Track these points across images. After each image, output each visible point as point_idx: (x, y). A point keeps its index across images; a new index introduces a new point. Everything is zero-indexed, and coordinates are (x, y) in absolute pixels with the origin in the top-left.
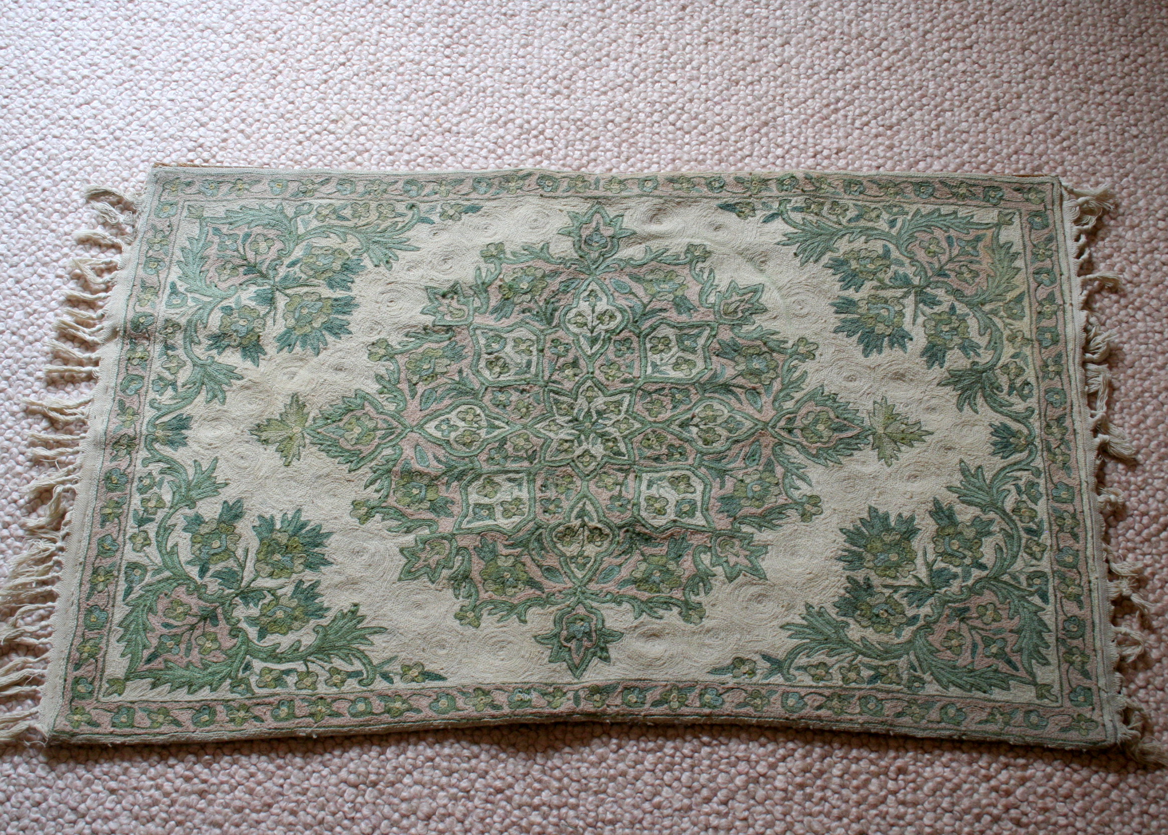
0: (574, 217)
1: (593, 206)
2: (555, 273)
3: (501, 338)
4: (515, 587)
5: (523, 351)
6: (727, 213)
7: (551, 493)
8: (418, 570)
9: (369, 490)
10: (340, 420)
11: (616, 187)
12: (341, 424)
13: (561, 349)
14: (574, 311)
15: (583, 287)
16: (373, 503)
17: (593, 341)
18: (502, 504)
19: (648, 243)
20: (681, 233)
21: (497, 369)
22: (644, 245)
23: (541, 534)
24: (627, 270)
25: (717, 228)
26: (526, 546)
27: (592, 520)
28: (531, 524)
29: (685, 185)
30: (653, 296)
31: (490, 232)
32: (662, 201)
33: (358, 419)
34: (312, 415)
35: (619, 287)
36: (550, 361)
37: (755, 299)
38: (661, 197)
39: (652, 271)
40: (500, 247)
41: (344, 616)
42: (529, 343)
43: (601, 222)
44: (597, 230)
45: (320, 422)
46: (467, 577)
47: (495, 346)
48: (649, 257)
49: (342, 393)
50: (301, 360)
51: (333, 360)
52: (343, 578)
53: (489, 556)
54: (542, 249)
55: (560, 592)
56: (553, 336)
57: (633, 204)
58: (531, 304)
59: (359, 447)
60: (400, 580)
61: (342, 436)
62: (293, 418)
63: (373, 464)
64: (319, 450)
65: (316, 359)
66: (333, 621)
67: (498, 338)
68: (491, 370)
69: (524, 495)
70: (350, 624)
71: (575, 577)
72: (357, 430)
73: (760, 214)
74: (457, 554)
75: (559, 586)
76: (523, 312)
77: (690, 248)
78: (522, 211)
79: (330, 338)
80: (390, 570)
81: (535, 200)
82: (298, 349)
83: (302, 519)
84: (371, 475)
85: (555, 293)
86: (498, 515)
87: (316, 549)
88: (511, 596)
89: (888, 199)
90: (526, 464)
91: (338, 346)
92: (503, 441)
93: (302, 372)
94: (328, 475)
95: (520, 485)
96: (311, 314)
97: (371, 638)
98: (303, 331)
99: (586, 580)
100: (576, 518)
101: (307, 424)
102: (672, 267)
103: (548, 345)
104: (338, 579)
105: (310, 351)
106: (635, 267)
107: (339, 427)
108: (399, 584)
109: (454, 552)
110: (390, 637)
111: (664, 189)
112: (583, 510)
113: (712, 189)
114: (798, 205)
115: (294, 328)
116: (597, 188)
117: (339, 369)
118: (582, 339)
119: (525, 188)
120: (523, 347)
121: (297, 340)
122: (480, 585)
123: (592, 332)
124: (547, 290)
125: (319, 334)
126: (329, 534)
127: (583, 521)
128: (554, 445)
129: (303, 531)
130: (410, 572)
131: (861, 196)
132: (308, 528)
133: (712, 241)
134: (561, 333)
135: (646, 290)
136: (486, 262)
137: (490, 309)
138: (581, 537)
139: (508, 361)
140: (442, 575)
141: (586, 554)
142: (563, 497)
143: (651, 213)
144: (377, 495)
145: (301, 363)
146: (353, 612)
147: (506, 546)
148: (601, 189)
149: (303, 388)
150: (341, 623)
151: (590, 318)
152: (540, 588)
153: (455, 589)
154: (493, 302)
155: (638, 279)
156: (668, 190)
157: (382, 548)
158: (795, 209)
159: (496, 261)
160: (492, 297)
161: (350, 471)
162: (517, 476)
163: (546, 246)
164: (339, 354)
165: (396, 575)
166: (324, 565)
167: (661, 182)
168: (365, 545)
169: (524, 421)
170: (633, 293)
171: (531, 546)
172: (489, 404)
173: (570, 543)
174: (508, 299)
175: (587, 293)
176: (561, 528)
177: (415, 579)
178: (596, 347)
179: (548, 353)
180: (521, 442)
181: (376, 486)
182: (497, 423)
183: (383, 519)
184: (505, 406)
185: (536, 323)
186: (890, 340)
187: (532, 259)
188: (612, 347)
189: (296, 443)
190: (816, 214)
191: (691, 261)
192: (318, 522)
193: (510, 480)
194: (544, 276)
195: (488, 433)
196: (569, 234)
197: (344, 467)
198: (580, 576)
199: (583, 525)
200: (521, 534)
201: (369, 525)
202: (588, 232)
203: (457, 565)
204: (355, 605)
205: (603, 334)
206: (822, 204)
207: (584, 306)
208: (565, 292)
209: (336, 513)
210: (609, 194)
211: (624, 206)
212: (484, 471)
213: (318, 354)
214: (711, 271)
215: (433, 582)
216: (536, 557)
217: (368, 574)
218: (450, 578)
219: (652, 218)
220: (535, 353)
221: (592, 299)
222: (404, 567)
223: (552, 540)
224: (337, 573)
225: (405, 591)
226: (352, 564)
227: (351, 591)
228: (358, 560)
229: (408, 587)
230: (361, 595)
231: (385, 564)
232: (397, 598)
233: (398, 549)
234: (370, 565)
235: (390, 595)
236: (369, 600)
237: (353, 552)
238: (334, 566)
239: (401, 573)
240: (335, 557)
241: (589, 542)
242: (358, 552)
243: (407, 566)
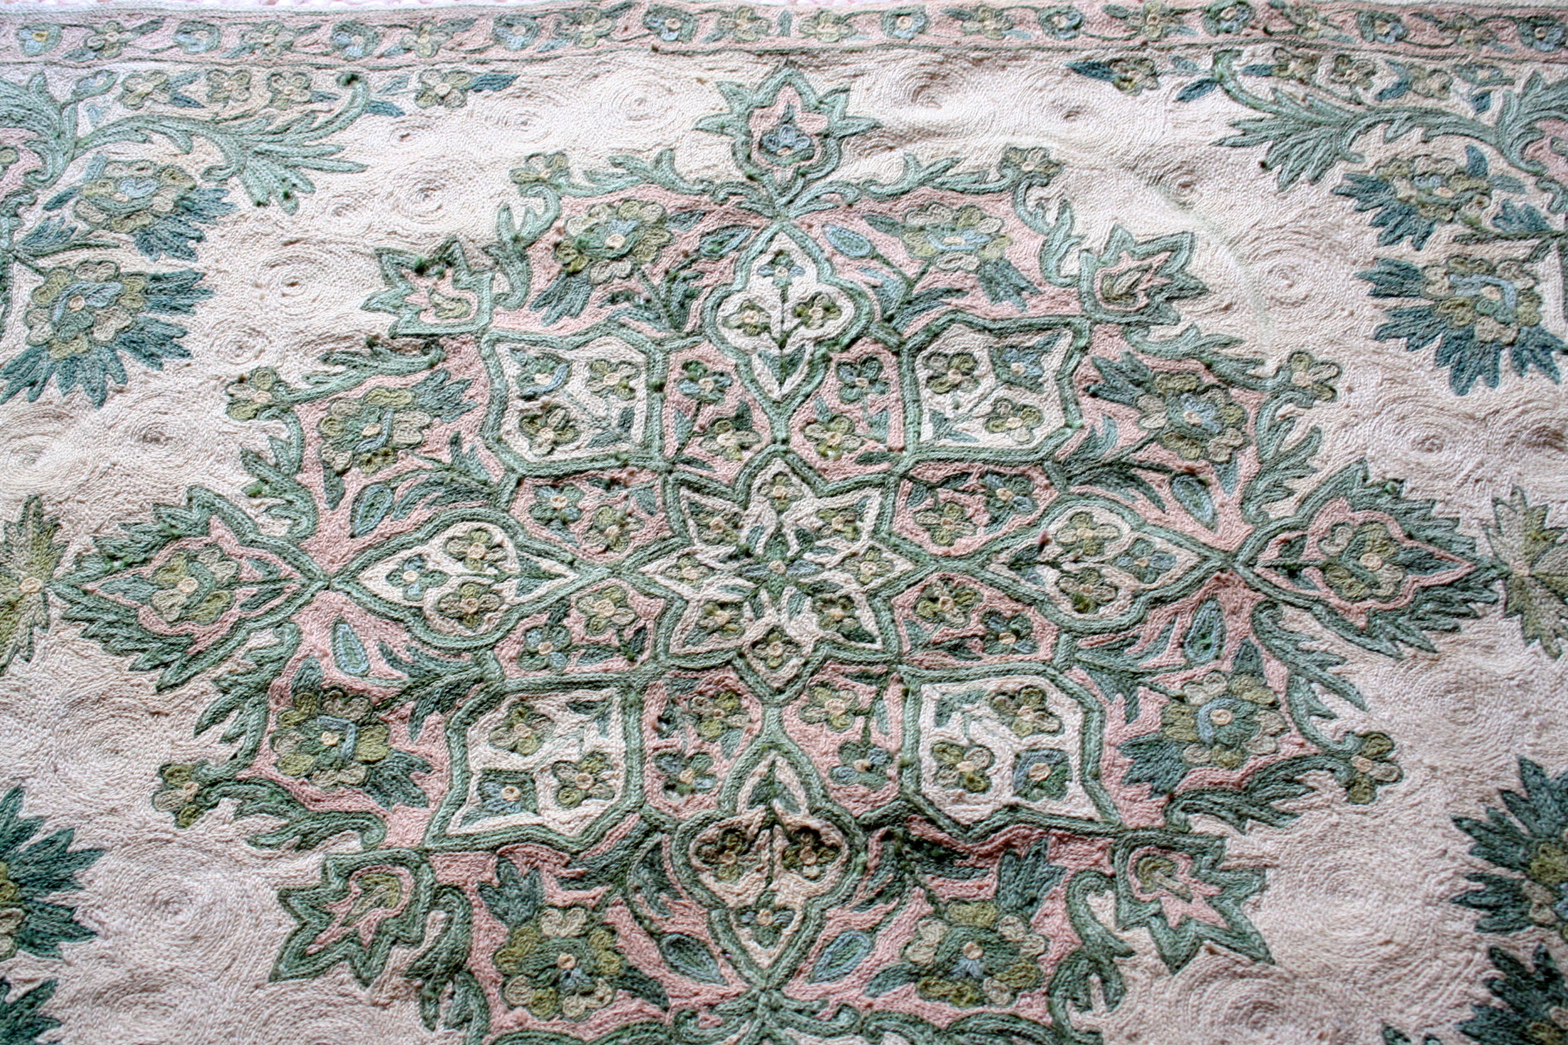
0: (733, 93)
1: (776, 70)
2: (689, 214)
3: (559, 360)
4: (587, 994)
5: (613, 390)
6: (1092, 82)
7: (685, 740)
8: (326, 950)
9: (206, 736)
10: (145, 561)
11: (829, 30)
12: (147, 571)
13: (707, 385)
14: (736, 300)
15: (759, 246)
16: (214, 771)
17: (787, 366)
18: (555, 768)
19: (909, 148)
20: (985, 125)
21: (549, 435)
22: (899, 153)
23: (658, 847)
24: (864, 206)
25: (1071, 115)
26: (617, 880)
27: (795, 808)
28: (632, 820)
29: (990, 24)
30: (929, 261)
31: (534, 131)
32: (938, 57)
33: (192, 559)
34: (73, 549)
35: (846, 243)
36: (681, 412)
37: (1176, 265)
38: (936, 50)
39: (923, 209)
40: (558, 162)
42: (627, 371)
43: (798, 103)
44: (787, 120)
45: (93, 567)
46: (458, 968)
47: (544, 381)
48: (913, 177)
49: (155, 494)
50: (59, 417)
51: (137, 418)
52: (119, 974)
53: (521, 910)
54: (658, 162)
55: (711, 1007)
56: (688, 355)
57: (870, 65)
58: (633, 283)
59: (188, 627)
60: (275, 977)
61: (144, 601)
62: (22, 557)
63: (223, 670)
64: (85, 635)
65: (95, 415)
67: (552, 360)
68: (531, 437)
69: (614, 743)
71: (752, 964)
72: (187, 586)
73: (1167, 83)
74: (434, 904)
75: (709, 992)
76: (613, 300)
77: (1010, 157)
78: (609, 84)
79: (134, 366)
80: (250, 949)
81: (642, 59)
82: (53, 392)
83: (23, 814)
84: (214, 700)
85: (690, 259)
86: (545, 797)
87: (54, 896)
88: (578, 1019)
89: (1462, 51)
90: (618, 663)
91: (155, 384)
92: (562, 608)
93: (56, 445)
94: (101, 699)
95: (603, 717)
96: (91, 310)
98: (67, 351)
99: (780, 972)
100: (752, 804)
101: (59, 572)
102: (969, 199)
103: (675, 375)
104: (105, 976)
105: (81, 395)
106: (880, 199)
107: (141, 579)
108: (272, 988)
109: (425, 898)
111: (942, 32)
112: (768, 781)
113: (1054, 31)
114: (1258, 61)
115: (48, 344)
116: (785, 33)
117: (151, 438)
118: (757, 362)
119: (617, 35)
120: (613, 380)
121: (51, 370)
122: (493, 990)
123: (782, 346)
124: (670, 251)
125: (107, 356)
126: (96, 852)
127: (770, 810)
128: (692, 615)
129: (23, 847)
130: (303, 955)
131: (1401, 46)
132: (37, 838)
133: (1062, 141)
134: (705, 349)
135: (910, 248)
136: (523, 194)
137: (533, 296)
138: (765, 855)
139: (574, 413)
140: (391, 963)
141: (778, 900)
142: (715, 749)
143: (914, 84)
144: (227, 750)
145: (56, 426)
147: (564, 882)
148: (794, 33)
149: (57, 482)
151: (776, 315)
152: (657, 997)
153: (424, 1001)
154: (541, 282)
155: (892, 227)
156: (949, 35)
157: (231, 890)
158: (1252, 70)
159: (550, 194)
160: (537, 270)
161: (160, 690)
162: (595, 696)
163: (667, 156)
164: (156, 403)
165: (267, 965)
166: (70, 937)
167: (934, 19)
168: (188, 882)
169: (614, 556)
170: (877, 257)
171: (632, 880)
172: (525, 518)
173: (738, 871)
174: (575, 273)
175: (767, 258)
176: (711, 831)
177: (317, 974)
178: (795, 379)
179: (673, 392)
180: (606, 609)
181: (227, 726)
182: (545, 564)
183: (240, 813)
184: (565, 523)
185: (645, 326)
186: (1516, 356)
187: (633, 184)
188: (831, 380)
189: (27, 618)
190: (1301, 81)
191: (1016, 185)
192: (63, 822)
193: (577, 706)
194: (662, 220)
195: (522, 590)
196: (722, 129)
197: (145, 678)
198: (765, 962)
199: (771, 822)
200: (603, 847)
201: (204, 828)
202: (766, 125)
203: (432, 933)
205: (809, 348)
206: (1313, 61)
207: (762, 287)
208: (715, 256)
209: (115, 798)
210: (813, 43)
211: (850, 70)
212: (511, 684)
213: (101, 403)
214: (1064, 206)
215: (366, 984)
216: (646, 911)
217: (191, 962)
218: (416, 972)
219: (917, 93)
220: (642, 392)
221: (781, 273)
222: (289, 940)
223: (688, 864)
224: (103, 961)
225: (286, 1009)
226: (149, 935)
227: (140, 1008)
228: (164, 925)
229: (296, 997)
230: (166, 1022)
231: (238, 934)
232: (265, 1029)
233: (274, 894)
234: (196, 938)
235: (246, 1019)
236: (189, 1033)
237: (153, 901)
238: (98, 941)
239: (280, 959)
240: (102, 916)
241: (787, 868)
242: (167, 903)
243: (298, 940)
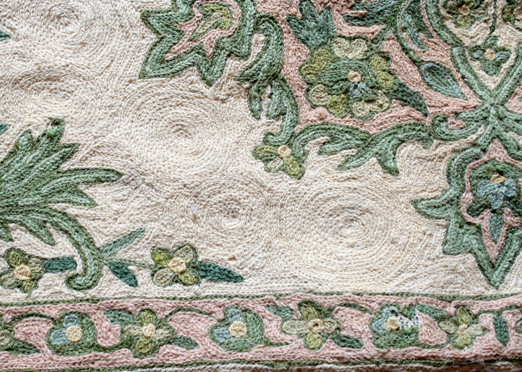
4: (369, 101)
8: (179, 58)
26: (390, 22)
41: (34, 144)
46: (275, 76)
52: (29, 67)
53: (317, 38)
55: (457, 114)
60: (143, 75)
66: (13, 153)
70: (47, 162)
71: (482, 87)
74: (256, 29)
75: (455, 105)
80: (123, 55)
88: (364, 119)
97: (89, 191)
99: (503, 92)
104: (19, 67)
108: (141, 83)
109: (250, 24)
110: (127, 190)
122: (300, 93)
130: (162, 61)
138: (491, 11)
140: (227, 70)
141: (500, 43)
146: (51, 138)
147: (349, 19)
150: (29, 158)
152: (419, 106)
153: (251, 99)
165: (137, 67)
171: (400, 23)
173: (472, 20)
177: (174, 74)
198: (493, 86)
203: (256, 50)
204: (56, 123)
215: (209, 84)
216: (410, 45)
218: (243, 78)
222: (152, 49)
223: (438, 14)
224: (17, 57)
225: (153, 99)
226: (48, 39)
227: (46, 93)
228: (58, 33)
229: (159, 91)
230: (66, 103)
231: (113, 43)
232: (139, 112)
233: (138, 14)
234: (83, 44)
235: (124, 104)
236: (84, 112)
237: (49, 15)
238: (11, 41)
239: (146, 62)
240: (13, 24)
241: (505, 21)
242: (59, 17)
243: (158, 49)
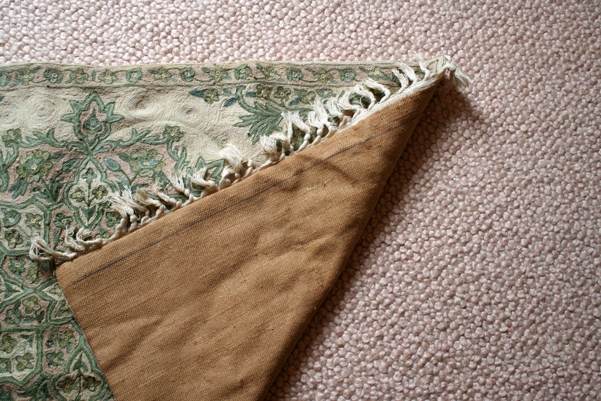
0: (75, 105)
1: (90, 95)
2: (59, 155)
3: (17, 213)
5: (34, 225)
6: (197, 98)
7: (56, 348)
11: (109, 78)
13: (65, 221)
14: (75, 187)
15: (83, 166)
17: (90, 213)
18: (17, 358)
19: (134, 126)
20: (160, 116)
21: (14, 240)
22: (131, 128)
23: (46, 384)
24: (118, 150)
25: (189, 112)
26: (34, 395)
27: (87, 370)
28: (38, 376)
29: (164, 76)
30: (137, 173)
31: (10, 119)
32: (145, 89)
35: (111, 165)
36: (55, 233)
37: (218, 173)
38: (144, 86)
39: (137, 150)
40: (17, 132)
42: (38, 218)
43: (97, 108)
44: (94, 115)
47: (12, 221)
48: (135, 138)
54: (48, 134)
56: (58, 211)
57: (122, 93)
58: (39, 184)
67: (14, 214)
68: (9, 241)
69: (33, 350)
73: (222, 99)
76: (34, 190)
77: (167, 129)
78: (33, 100)
81: (43, 90)
85: (59, 173)
86: (14, 367)
89: (320, 83)
90: (35, 323)
92: (18, 304)
95: (31, 341)
100: (74, 369)
102: (153, 147)
103: (53, 219)
106: (124, 147)
111: (147, 79)
112: (80, 361)
113: (185, 78)
114: (251, 90)
116: (93, 80)
118: (81, 212)
119: (35, 80)
120: (33, 221)
123: (89, 205)
124: (52, 171)
127: (79, 371)
128: (58, 306)
131: (300, 82)
133: (184, 123)
134: (64, 207)
135: (132, 167)
136: (6, 146)
137: (9, 188)
138: (78, 385)
139: (22, 233)
142: (65, 350)
143: (136, 100)
147: (19, 395)
148: (97, 80)
151: (87, 193)
154: (12, 182)
155: (126, 158)
156: (150, 80)
158: (249, 94)
159: (15, 146)
160: (11, 176)
162: (29, 334)
163: (51, 132)
167: (144, 73)
169: (35, 285)
170: (121, 171)
171: (38, 395)
172: (8, 270)
173: (70, 390)
174: (23, 179)
175: (85, 171)
176: (62, 379)
178: (93, 218)
179: (53, 226)
180: (31, 305)
182: (14, 287)
184: (20, 273)
185: (44, 201)
187: (41, 143)
188: (104, 218)
190: (265, 98)
191: (169, 141)
193: (24, 337)
194: (49, 159)
195: (6, 296)
196: (70, 120)
199: (80, 375)
200: (30, 384)
202: (86, 118)
205: (97, 207)
206: (270, 89)
207: (82, 183)
208: (68, 171)
210: (103, 84)
211: (115, 95)
212: (3, 329)
214: (184, 149)
219: (137, 104)
220: (42, 226)
221: (89, 176)
223: (55, 389)
241: (85, 388)
